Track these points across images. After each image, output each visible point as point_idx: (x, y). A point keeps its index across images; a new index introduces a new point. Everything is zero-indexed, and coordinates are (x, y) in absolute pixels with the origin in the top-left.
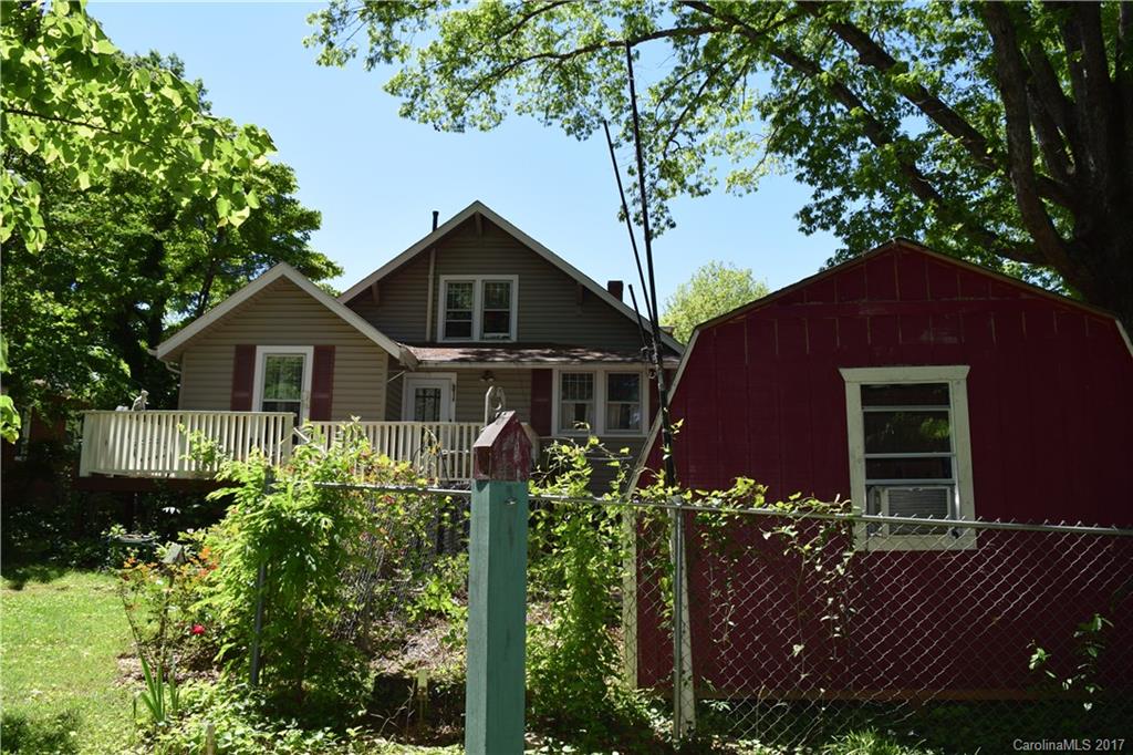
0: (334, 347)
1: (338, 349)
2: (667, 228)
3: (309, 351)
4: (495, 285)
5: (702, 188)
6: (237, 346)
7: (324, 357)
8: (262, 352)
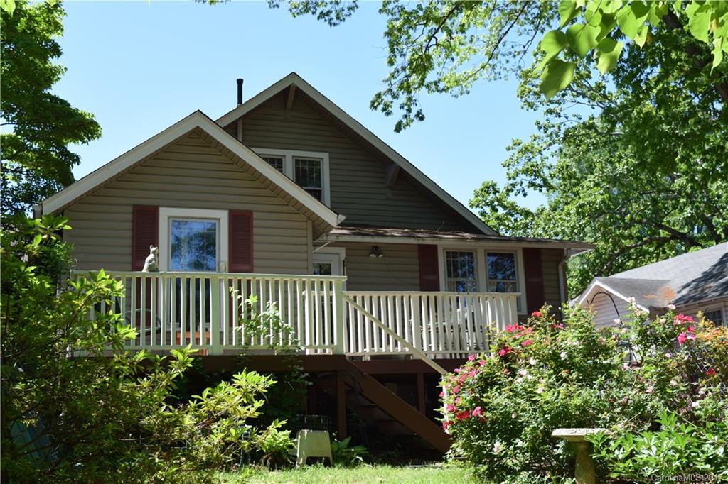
0: (250, 213)
1: (255, 215)
2: (416, 120)
3: (223, 216)
4: (304, 162)
5: (441, 85)
6: (135, 206)
7: (241, 224)
8: (164, 214)
